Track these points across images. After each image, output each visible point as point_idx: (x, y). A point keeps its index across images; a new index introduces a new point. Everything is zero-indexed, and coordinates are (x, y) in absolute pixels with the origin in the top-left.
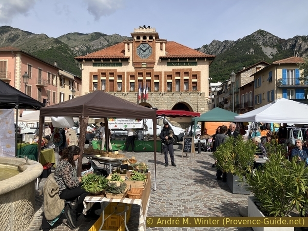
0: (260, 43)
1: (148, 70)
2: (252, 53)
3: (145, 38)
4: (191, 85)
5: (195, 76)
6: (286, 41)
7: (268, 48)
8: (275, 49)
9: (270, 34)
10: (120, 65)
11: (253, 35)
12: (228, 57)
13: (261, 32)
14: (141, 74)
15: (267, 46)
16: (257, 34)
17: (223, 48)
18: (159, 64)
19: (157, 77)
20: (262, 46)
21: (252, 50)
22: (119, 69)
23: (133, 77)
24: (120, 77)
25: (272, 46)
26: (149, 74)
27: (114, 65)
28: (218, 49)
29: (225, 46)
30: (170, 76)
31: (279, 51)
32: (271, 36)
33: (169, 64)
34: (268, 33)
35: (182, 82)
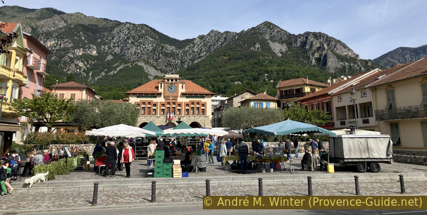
0: (268, 37)
1: (174, 101)
2: (258, 49)
3: (172, 80)
4: (201, 111)
5: (203, 105)
6: (296, 37)
7: (276, 43)
8: (284, 45)
9: (278, 27)
10: (155, 97)
11: (258, 27)
12: (230, 52)
13: (268, 25)
14: (169, 103)
15: (275, 41)
16: (263, 26)
17: (223, 40)
18: (181, 97)
19: (179, 105)
20: (269, 41)
21: (258, 46)
22: (154, 100)
23: (163, 105)
24: (155, 105)
25: (281, 42)
26: (174, 103)
27: (151, 97)
28: (217, 41)
29: (225, 39)
30: (188, 105)
31: (289, 48)
32: (279, 30)
33: (187, 97)
34: (275, 26)
35: (195, 109)
